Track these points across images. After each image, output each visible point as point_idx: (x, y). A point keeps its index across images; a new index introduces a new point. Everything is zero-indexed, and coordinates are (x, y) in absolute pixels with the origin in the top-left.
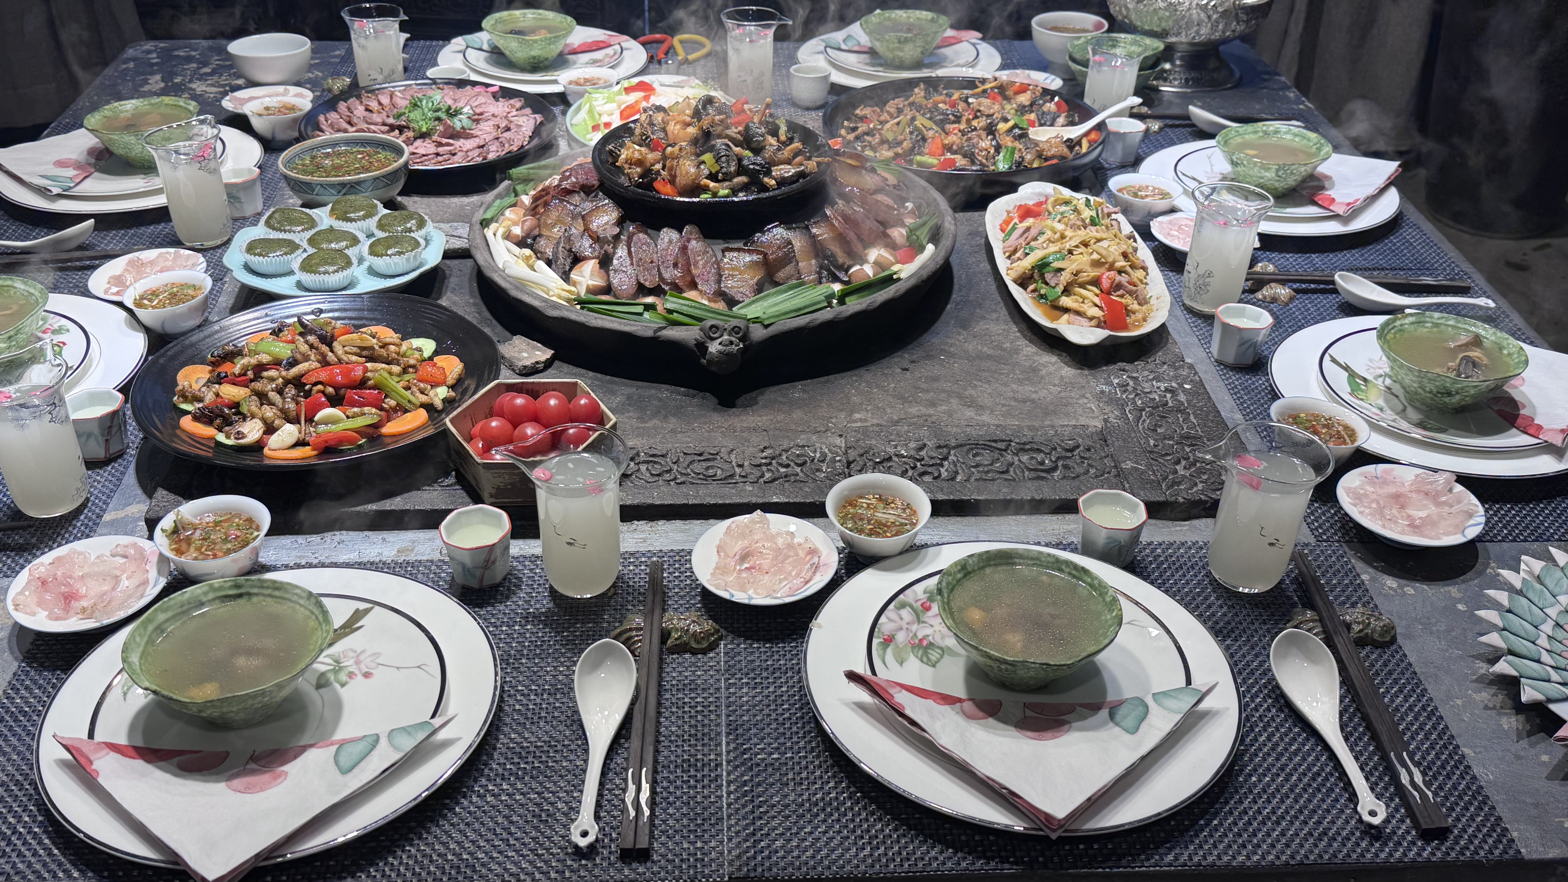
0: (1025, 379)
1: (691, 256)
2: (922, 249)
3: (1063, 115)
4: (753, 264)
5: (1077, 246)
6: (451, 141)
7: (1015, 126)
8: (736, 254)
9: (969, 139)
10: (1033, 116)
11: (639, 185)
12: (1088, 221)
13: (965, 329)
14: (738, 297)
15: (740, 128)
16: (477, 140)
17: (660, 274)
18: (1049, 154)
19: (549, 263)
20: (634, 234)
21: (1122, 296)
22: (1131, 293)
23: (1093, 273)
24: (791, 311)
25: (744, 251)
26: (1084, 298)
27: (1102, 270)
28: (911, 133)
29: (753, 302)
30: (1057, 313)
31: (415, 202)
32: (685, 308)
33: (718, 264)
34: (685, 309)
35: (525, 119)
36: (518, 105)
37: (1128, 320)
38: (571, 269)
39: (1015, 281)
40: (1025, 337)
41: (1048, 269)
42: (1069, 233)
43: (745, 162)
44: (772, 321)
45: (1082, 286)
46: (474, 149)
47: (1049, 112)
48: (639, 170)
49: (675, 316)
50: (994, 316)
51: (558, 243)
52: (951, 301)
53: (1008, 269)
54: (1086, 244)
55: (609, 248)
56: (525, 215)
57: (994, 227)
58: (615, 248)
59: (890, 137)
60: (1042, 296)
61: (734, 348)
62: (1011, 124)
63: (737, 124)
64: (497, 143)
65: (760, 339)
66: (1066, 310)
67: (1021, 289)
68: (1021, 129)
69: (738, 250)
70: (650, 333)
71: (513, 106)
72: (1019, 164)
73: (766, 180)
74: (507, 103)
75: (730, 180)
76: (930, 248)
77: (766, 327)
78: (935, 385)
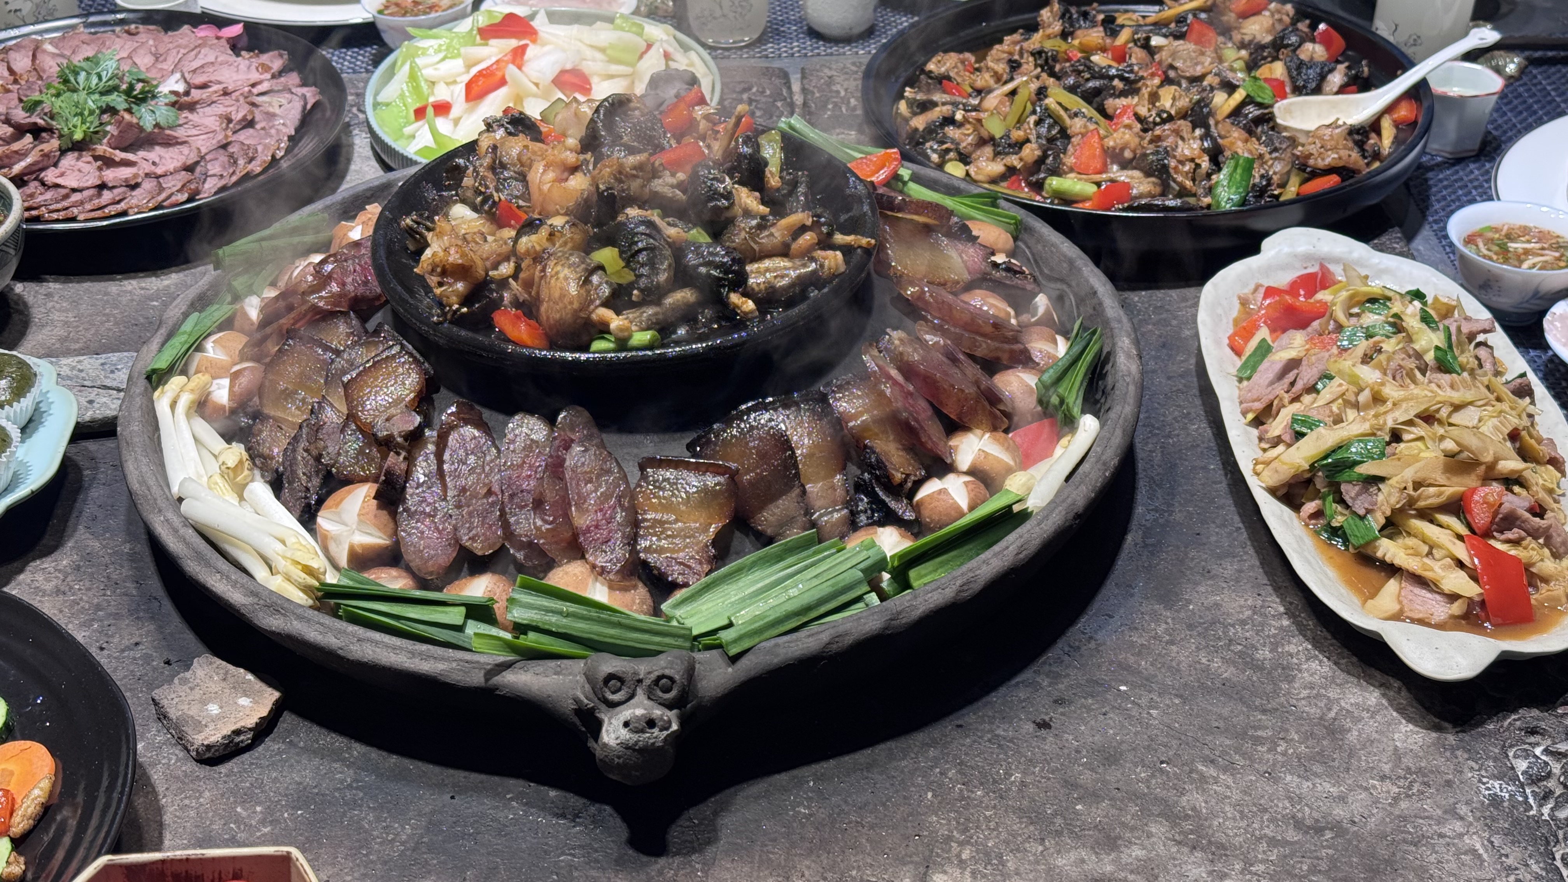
0: (1312, 759)
1: (572, 485)
2: (1070, 423)
3: (1341, 67)
4: (706, 493)
5: (1410, 423)
6: (130, 156)
7: (1248, 100)
8: (670, 474)
9: (1157, 139)
10: (1278, 70)
11: (459, 320)
12: (1430, 357)
13: (1169, 607)
14: (675, 574)
15: (681, 176)
16: (185, 150)
17: (506, 525)
18: (1321, 164)
19: (277, 485)
20: (452, 428)
21: (1516, 543)
22: (1534, 534)
23: (1453, 488)
24: (789, 616)
25: (687, 466)
26: (1432, 547)
27: (1470, 481)
28: (1038, 123)
29: (707, 588)
30: (1371, 574)
31: (49, 295)
32: (554, 619)
33: (633, 497)
34: (553, 621)
35: (283, 99)
36: (277, 64)
37: (1535, 598)
38: (320, 502)
39: (1273, 491)
40: (1302, 630)
41: (1346, 475)
42: (1391, 391)
43: (691, 259)
44: (746, 645)
45: (1426, 515)
46: (176, 171)
47: (1311, 64)
48: (460, 286)
49: (532, 639)
50: (1229, 568)
51: (296, 439)
52: (1134, 524)
53: (1257, 463)
54: (1428, 418)
55: (396, 461)
56: (243, 358)
57: (1217, 342)
58: (410, 460)
59: (995, 128)
60: (1335, 532)
61: (657, 736)
62: (1239, 96)
63: (674, 166)
64: (223, 158)
65: (720, 691)
66: (1392, 570)
67: (1286, 511)
68: (1260, 105)
69: (676, 464)
70: (476, 679)
71: (265, 68)
72: (1261, 192)
73: (735, 298)
74: (255, 62)
75: (658, 302)
76: (1089, 425)
77: (734, 659)
78: (1113, 775)
